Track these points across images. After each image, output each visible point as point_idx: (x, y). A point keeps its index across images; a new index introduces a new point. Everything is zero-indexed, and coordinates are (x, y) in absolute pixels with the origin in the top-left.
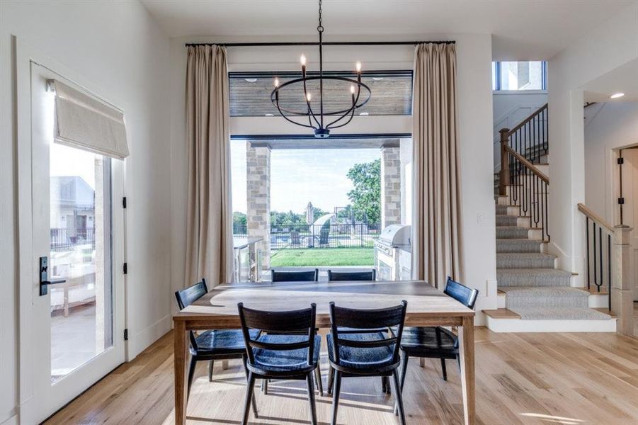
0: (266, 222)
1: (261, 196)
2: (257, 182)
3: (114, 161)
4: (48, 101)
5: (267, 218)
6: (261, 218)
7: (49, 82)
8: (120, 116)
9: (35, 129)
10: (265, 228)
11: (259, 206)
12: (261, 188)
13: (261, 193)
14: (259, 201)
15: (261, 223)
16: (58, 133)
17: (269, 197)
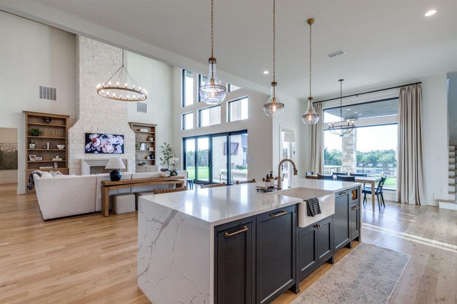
0: (352, 159)
1: (350, 145)
2: (347, 138)
3: (292, 143)
4: (283, 134)
5: (354, 156)
6: (350, 157)
7: (283, 130)
8: (293, 132)
9: (281, 140)
10: (352, 162)
11: (349, 150)
12: (350, 140)
13: (350, 143)
14: (349, 147)
15: (350, 159)
16: (285, 140)
17: (356, 145)
